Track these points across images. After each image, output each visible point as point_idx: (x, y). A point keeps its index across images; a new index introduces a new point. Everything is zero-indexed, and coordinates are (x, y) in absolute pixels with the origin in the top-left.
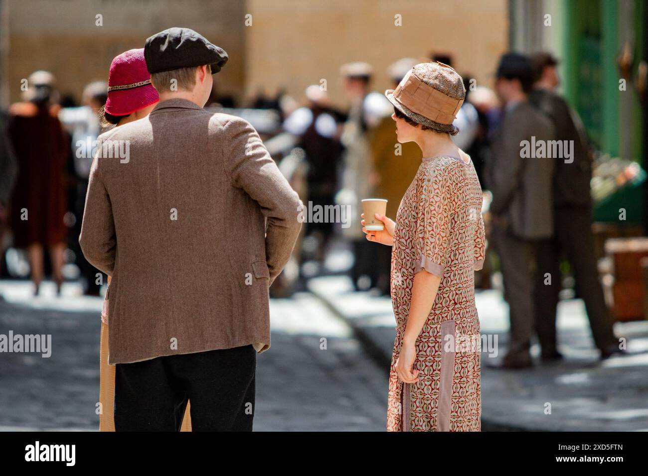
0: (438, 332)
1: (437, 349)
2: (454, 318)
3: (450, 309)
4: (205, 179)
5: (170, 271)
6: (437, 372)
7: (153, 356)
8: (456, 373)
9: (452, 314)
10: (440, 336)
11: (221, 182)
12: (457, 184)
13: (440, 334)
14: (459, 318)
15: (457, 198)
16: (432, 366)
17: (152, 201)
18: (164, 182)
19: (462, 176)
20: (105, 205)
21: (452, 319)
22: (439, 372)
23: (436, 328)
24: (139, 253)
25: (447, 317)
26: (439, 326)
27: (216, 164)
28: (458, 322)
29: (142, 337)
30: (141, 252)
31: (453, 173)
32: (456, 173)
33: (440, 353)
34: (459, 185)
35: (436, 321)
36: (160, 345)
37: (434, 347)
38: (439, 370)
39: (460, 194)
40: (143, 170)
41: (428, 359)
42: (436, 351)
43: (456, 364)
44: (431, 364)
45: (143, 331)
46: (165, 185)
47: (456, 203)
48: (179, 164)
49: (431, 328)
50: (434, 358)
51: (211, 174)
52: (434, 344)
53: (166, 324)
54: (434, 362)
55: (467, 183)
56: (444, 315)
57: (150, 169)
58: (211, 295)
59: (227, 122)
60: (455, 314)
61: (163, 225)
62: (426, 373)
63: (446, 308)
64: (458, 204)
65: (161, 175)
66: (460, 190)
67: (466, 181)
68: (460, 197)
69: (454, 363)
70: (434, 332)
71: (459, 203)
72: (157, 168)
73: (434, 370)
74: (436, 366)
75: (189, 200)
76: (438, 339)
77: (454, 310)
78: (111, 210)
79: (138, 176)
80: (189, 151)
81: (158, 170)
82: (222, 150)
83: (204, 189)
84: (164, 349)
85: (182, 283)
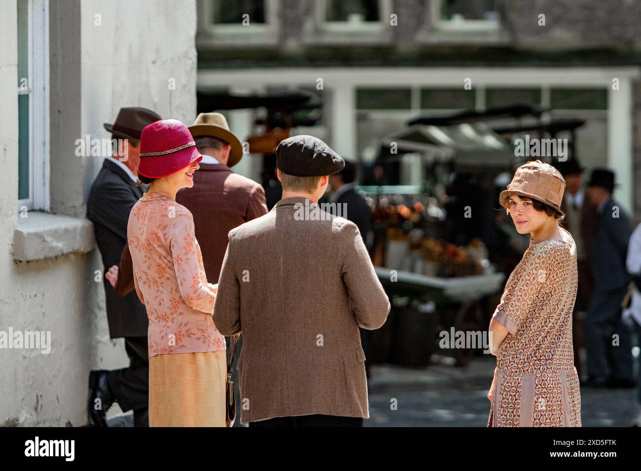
0: (519, 383)
1: (517, 397)
2: (534, 372)
3: (531, 364)
4: (321, 270)
5: (287, 345)
6: (516, 417)
7: (269, 417)
8: (535, 419)
9: (532, 369)
10: (521, 386)
11: (334, 274)
12: (559, 263)
13: (520, 384)
14: (539, 372)
15: (557, 275)
16: (513, 412)
17: (275, 285)
18: (286, 270)
19: (566, 257)
20: (235, 289)
21: (533, 373)
22: (518, 418)
23: (518, 379)
24: (263, 329)
25: (527, 370)
26: (520, 378)
27: (331, 258)
28: (538, 376)
29: (261, 401)
30: (264, 329)
31: (559, 253)
32: (561, 254)
33: (519, 401)
34: (561, 264)
35: (518, 373)
36: (275, 407)
37: (515, 396)
38: (519, 416)
39: (560, 272)
40: (268, 259)
41: (509, 406)
42: (516, 400)
43: (535, 412)
44: (512, 410)
45: (262, 395)
46: (287, 272)
47: (555, 280)
48: (299, 255)
49: (514, 379)
50: (514, 405)
51: (326, 266)
52: (515, 393)
53: (281, 390)
54: (514, 409)
55: (569, 264)
56: (525, 369)
57: (274, 258)
58: (320, 368)
59: (343, 224)
60: (535, 369)
61: (283, 305)
62: (508, 418)
63: (527, 364)
64: (556, 281)
65: (283, 263)
66: (561, 269)
67: (569, 262)
68: (559, 275)
69: (533, 410)
70: (516, 383)
71: (558, 280)
72: (280, 257)
73: (514, 416)
74: (516, 412)
75: (306, 286)
76: (518, 389)
77: (534, 365)
78: (239, 293)
79: (264, 264)
80: (308, 244)
81: (282, 258)
82: (338, 247)
83: (320, 278)
84: (278, 411)
85: (296, 356)
